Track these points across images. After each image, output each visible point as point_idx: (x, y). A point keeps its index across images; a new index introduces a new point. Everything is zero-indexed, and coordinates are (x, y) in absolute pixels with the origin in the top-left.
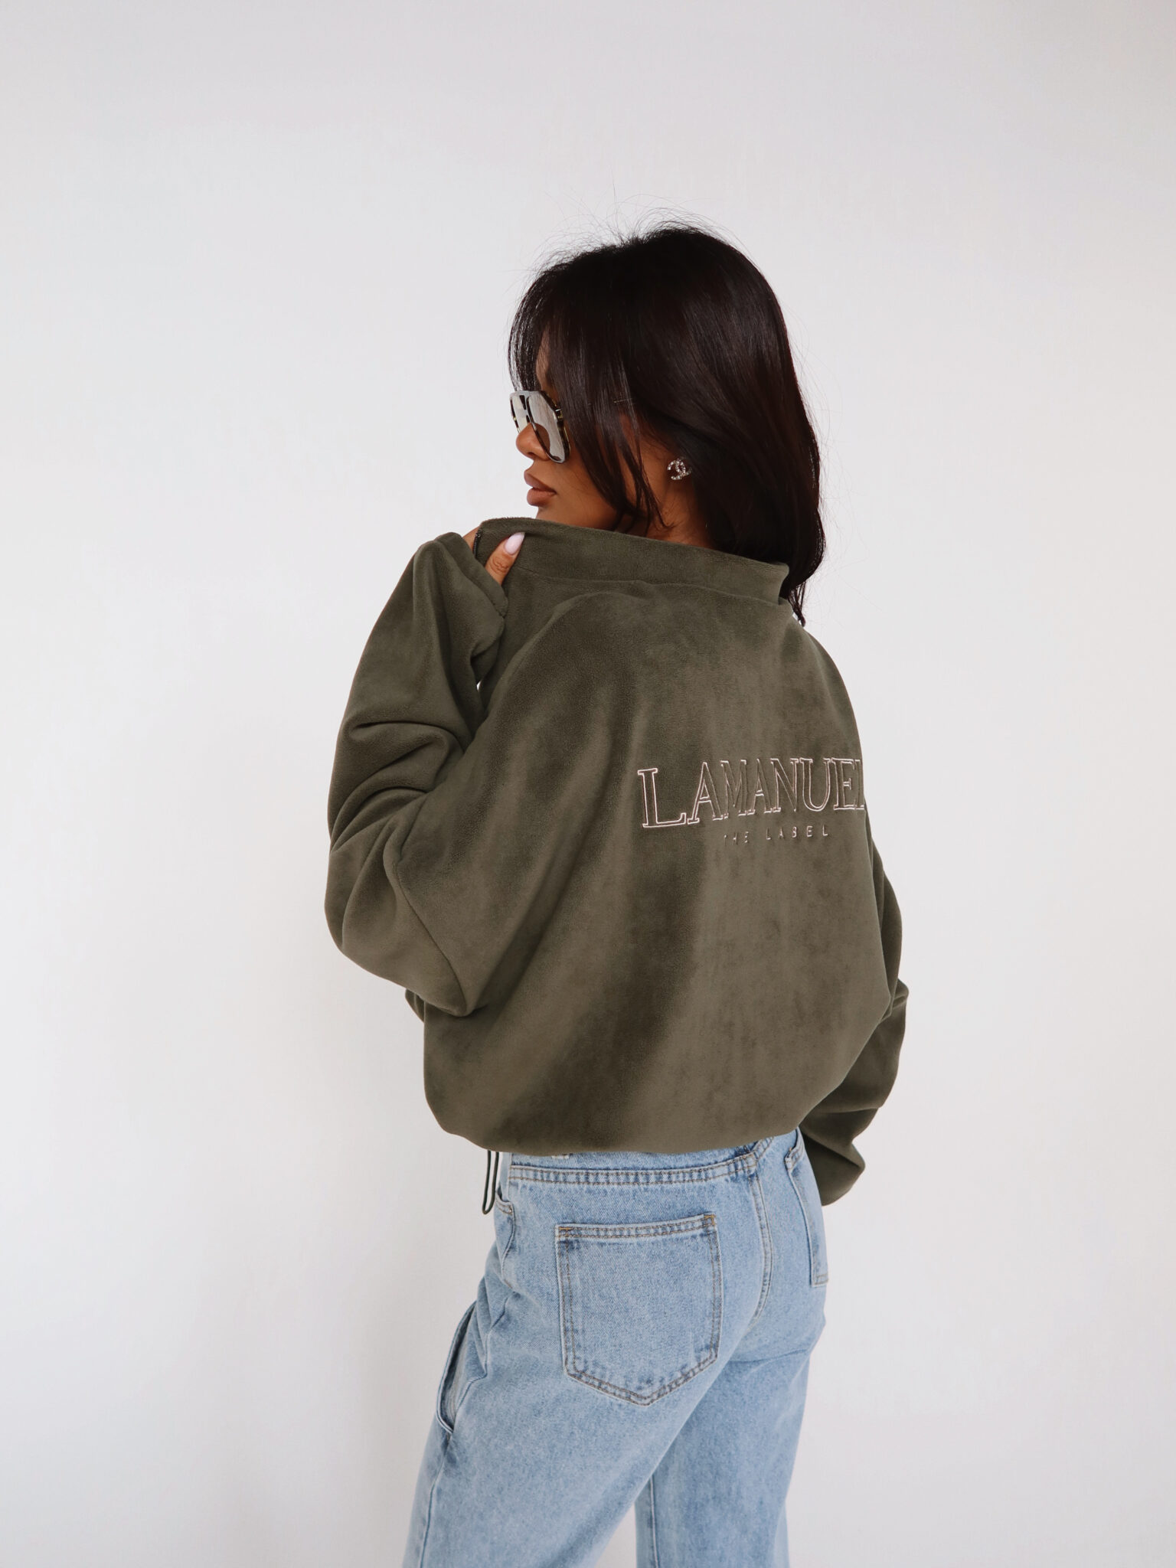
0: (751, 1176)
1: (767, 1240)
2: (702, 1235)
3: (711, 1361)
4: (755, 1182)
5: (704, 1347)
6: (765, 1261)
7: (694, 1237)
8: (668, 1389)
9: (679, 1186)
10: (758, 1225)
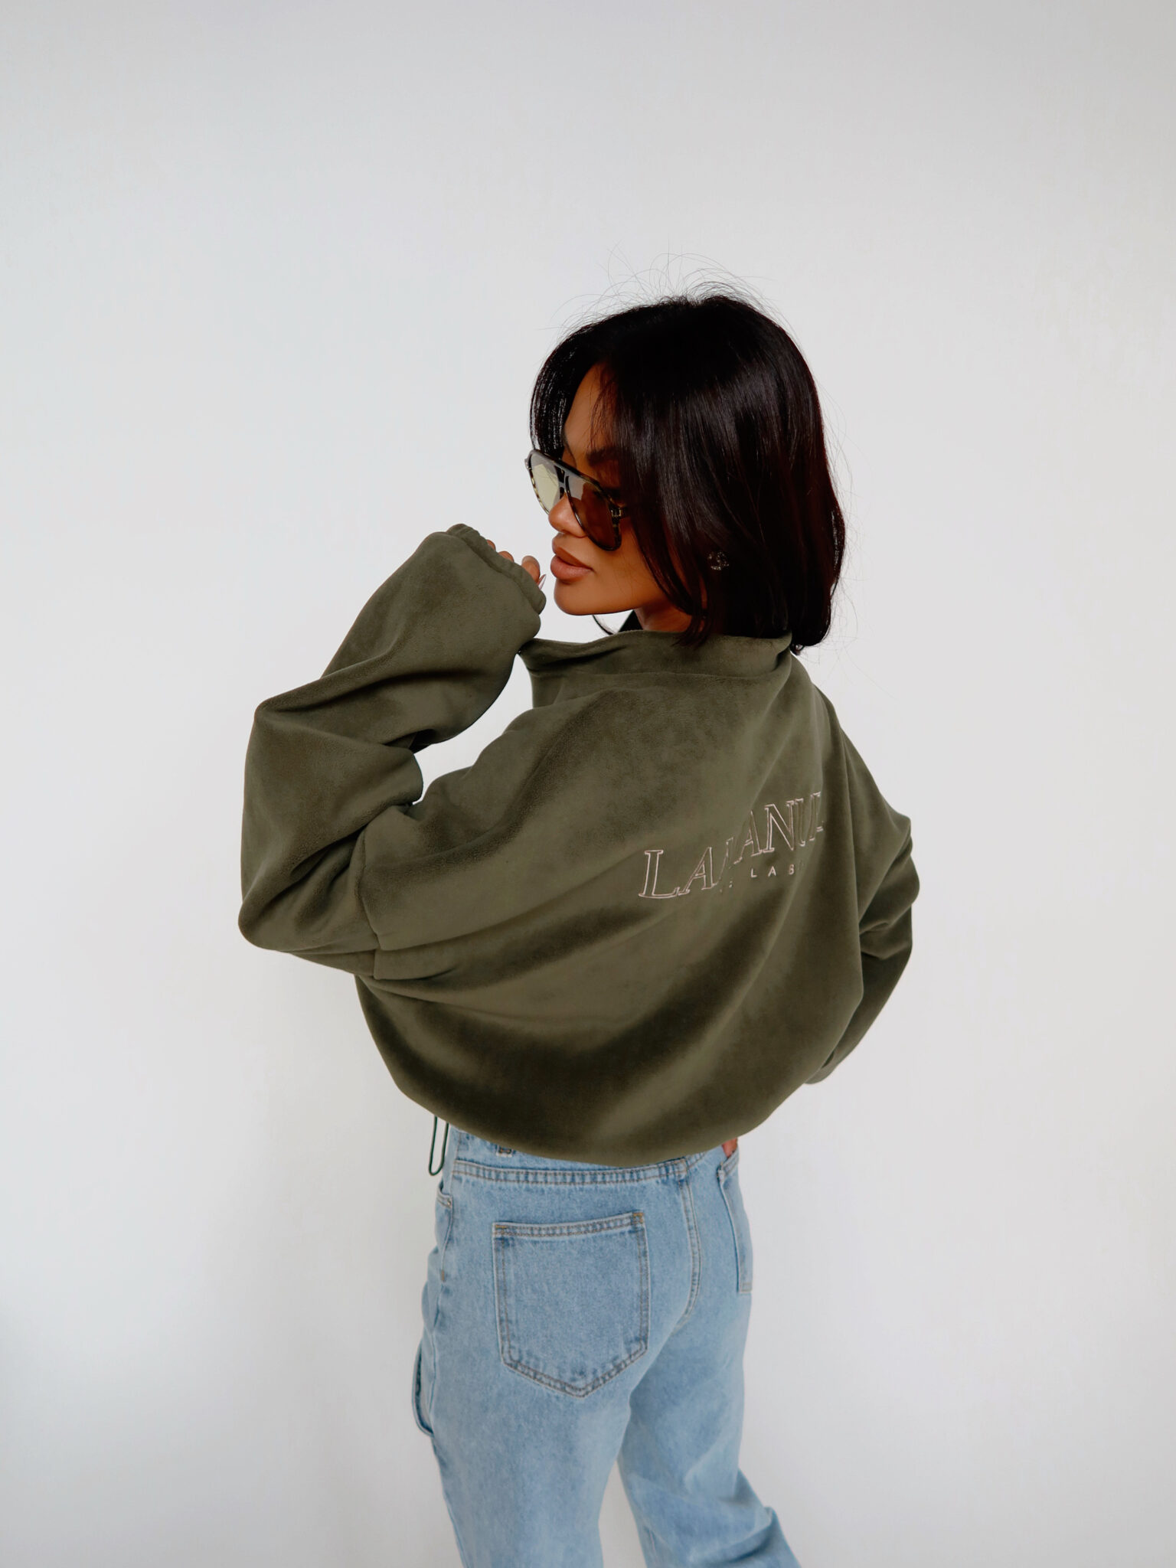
0: (681, 1181)
1: (695, 1241)
2: (630, 1232)
3: (641, 1352)
4: (685, 1187)
5: (633, 1339)
6: (694, 1261)
7: (623, 1233)
8: (601, 1382)
9: (613, 1186)
10: (686, 1225)
